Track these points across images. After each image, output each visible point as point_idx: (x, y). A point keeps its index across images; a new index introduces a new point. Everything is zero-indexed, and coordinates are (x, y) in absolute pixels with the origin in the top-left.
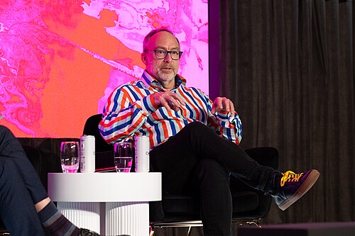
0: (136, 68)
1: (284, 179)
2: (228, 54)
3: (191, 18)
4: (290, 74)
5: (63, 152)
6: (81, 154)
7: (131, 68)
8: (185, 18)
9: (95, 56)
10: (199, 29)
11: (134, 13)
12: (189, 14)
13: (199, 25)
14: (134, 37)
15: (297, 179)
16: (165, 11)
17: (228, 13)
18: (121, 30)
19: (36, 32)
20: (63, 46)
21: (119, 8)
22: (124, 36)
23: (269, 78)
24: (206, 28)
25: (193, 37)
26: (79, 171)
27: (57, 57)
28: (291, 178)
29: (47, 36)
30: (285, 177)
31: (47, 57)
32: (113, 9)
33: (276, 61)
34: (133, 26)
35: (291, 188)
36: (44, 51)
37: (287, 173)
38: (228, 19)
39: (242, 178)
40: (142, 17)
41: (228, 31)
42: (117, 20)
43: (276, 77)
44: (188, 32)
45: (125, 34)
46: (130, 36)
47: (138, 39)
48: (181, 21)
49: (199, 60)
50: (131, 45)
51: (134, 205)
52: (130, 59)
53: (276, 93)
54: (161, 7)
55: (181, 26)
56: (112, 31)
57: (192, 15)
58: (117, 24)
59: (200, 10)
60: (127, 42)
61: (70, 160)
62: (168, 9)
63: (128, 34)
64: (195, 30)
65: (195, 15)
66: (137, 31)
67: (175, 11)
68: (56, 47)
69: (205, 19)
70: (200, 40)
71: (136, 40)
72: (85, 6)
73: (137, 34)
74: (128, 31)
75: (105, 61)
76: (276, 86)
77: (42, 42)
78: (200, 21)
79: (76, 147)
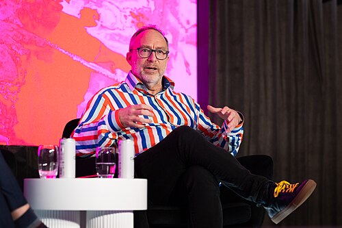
0: (119, 72)
1: (278, 190)
2: (218, 58)
3: (178, 19)
4: (284, 80)
5: (40, 157)
6: (60, 159)
7: (114, 72)
8: (171, 19)
9: (75, 58)
10: (187, 31)
11: (117, 12)
12: (176, 14)
13: (187, 27)
14: (117, 38)
15: (291, 190)
16: (150, 11)
17: (218, 13)
18: (103, 31)
19: (11, 31)
20: (40, 47)
21: (101, 6)
22: (106, 37)
23: (262, 85)
24: (194, 30)
25: (180, 38)
26: (58, 177)
27: (33, 58)
28: (286, 189)
29: (23, 36)
30: (279, 188)
31: (23, 58)
32: (94, 7)
33: (269, 67)
34: (116, 26)
35: (286, 199)
36: (20, 52)
37: (281, 183)
38: (218, 20)
39: (233, 188)
40: (125, 16)
41: (218, 33)
42: (99, 20)
43: (270, 84)
44: (175, 34)
45: (107, 34)
46: (112, 38)
47: (121, 40)
48: (168, 22)
49: (187, 64)
50: (113, 47)
51: (117, 214)
52: (113, 62)
53: (270, 101)
54: (146, 6)
55: (167, 27)
56: (93, 31)
57: (180, 16)
58: (99, 23)
59: (188, 11)
60: (109, 44)
61: (48, 165)
62: (153, 8)
63: (111, 35)
64: (182, 31)
65: (182, 15)
66: (121, 32)
67: (161, 11)
68: (33, 48)
69: (194, 20)
70: (187, 43)
71: (119, 41)
72: (64, 4)
73: (120, 35)
74: (110, 32)
75: (85, 64)
76: (270, 93)
77: (18, 42)
78: (188, 22)
79: (55, 152)
